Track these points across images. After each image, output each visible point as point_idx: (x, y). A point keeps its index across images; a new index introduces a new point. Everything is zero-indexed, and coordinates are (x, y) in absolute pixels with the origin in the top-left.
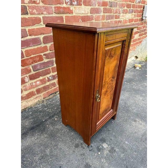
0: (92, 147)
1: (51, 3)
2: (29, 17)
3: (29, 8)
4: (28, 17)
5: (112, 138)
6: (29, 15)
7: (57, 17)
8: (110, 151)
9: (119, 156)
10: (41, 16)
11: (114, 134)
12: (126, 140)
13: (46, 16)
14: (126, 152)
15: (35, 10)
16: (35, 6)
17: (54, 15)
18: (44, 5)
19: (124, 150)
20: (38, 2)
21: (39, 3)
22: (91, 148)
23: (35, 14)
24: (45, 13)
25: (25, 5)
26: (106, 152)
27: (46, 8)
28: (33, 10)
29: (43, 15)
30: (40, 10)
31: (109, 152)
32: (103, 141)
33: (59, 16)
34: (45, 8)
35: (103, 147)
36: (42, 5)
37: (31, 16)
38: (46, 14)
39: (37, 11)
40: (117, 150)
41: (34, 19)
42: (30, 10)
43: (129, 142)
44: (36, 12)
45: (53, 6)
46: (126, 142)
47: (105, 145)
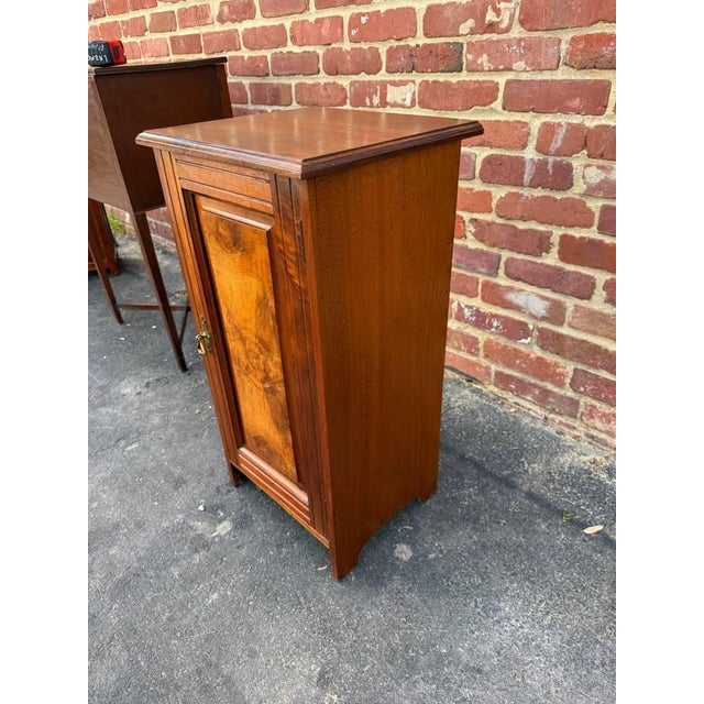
0: (229, 491)
1: (557, 24)
2: (462, 79)
3: (468, 52)
4: (458, 82)
5: (244, 552)
6: (464, 72)
7: (571, 83)
8: (201, 536)
9: (176, 561)
10: (501, 80)
11: (261, 560)
12: (224, 597)
13: (525, 77)
14: (181, 586)
15: (485, 56)
16: (490, 42)
17: (564, 74)
18: (526, 34)
19: (189, 580)
20: (504, 25)
21: (507, 30)
22: (224, 491)
23: (482, 71)
24: (520, 65)
25: (460, 40)
26: (200, 526)
27: (530, 48)
28: (478, 55)
29: (510, 76)
30: (504, 54)
31: (199, 535)
32: (242, 523)
33: (588, 78)
34: (524, 48)
35: (220, 521)
36: (517, 36)
37: (468, 79)
38: (525, 71)
39: (489, 61)
40: (197, 558)
41: (472, 87)
42: (470, 57)
43: (213, 605)
44: (485, 64)
45: (566, 36)
46: (215, 596)
47: (224, 528)
